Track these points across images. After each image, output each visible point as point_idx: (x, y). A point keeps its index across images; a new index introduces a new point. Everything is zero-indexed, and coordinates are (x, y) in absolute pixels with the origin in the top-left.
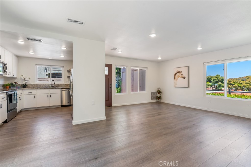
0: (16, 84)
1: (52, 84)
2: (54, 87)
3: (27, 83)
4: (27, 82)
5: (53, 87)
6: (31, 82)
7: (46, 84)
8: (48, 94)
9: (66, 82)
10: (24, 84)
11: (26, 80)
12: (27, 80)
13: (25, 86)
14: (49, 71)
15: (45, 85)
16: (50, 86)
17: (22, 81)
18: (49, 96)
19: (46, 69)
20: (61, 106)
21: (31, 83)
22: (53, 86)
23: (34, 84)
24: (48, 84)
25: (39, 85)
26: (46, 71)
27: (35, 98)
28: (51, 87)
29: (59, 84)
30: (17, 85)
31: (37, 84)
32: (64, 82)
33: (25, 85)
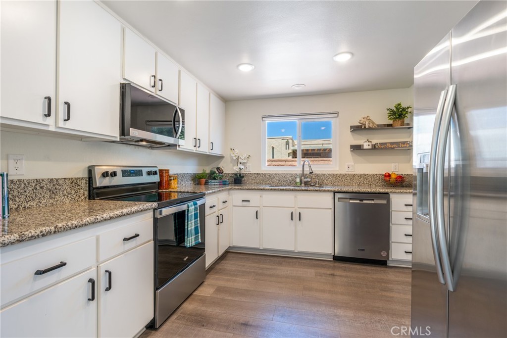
0: (219, 173)
1: (303, 175)
2: (309, 183)
3: (242, 172)
4: (242, 167)
5: (306, 183)
6: (251, 168)
7: (286, 173)
8: (293, 210)
9: (347, 168)
10: (236, 174)
11: (240, 163)
12: (244, 163)
13: (238, 180)
14: (293, 146)
15: (285, 176)
16: (298, 180)
17: (234, 166)
18: (296, 217)
19: (289, 142)
20: (332, 257)
21: (252, 172)
22: (306, 180)
23: (258, 174)
24: (291, 175)
25: (270, 175)
26: (287, 146)
27: (257, 218)
28: (301, 184)
29: (324, 175)
30: (223, 176)
31: (265, 175)
32: (338, 169)
33: (238, 175)
